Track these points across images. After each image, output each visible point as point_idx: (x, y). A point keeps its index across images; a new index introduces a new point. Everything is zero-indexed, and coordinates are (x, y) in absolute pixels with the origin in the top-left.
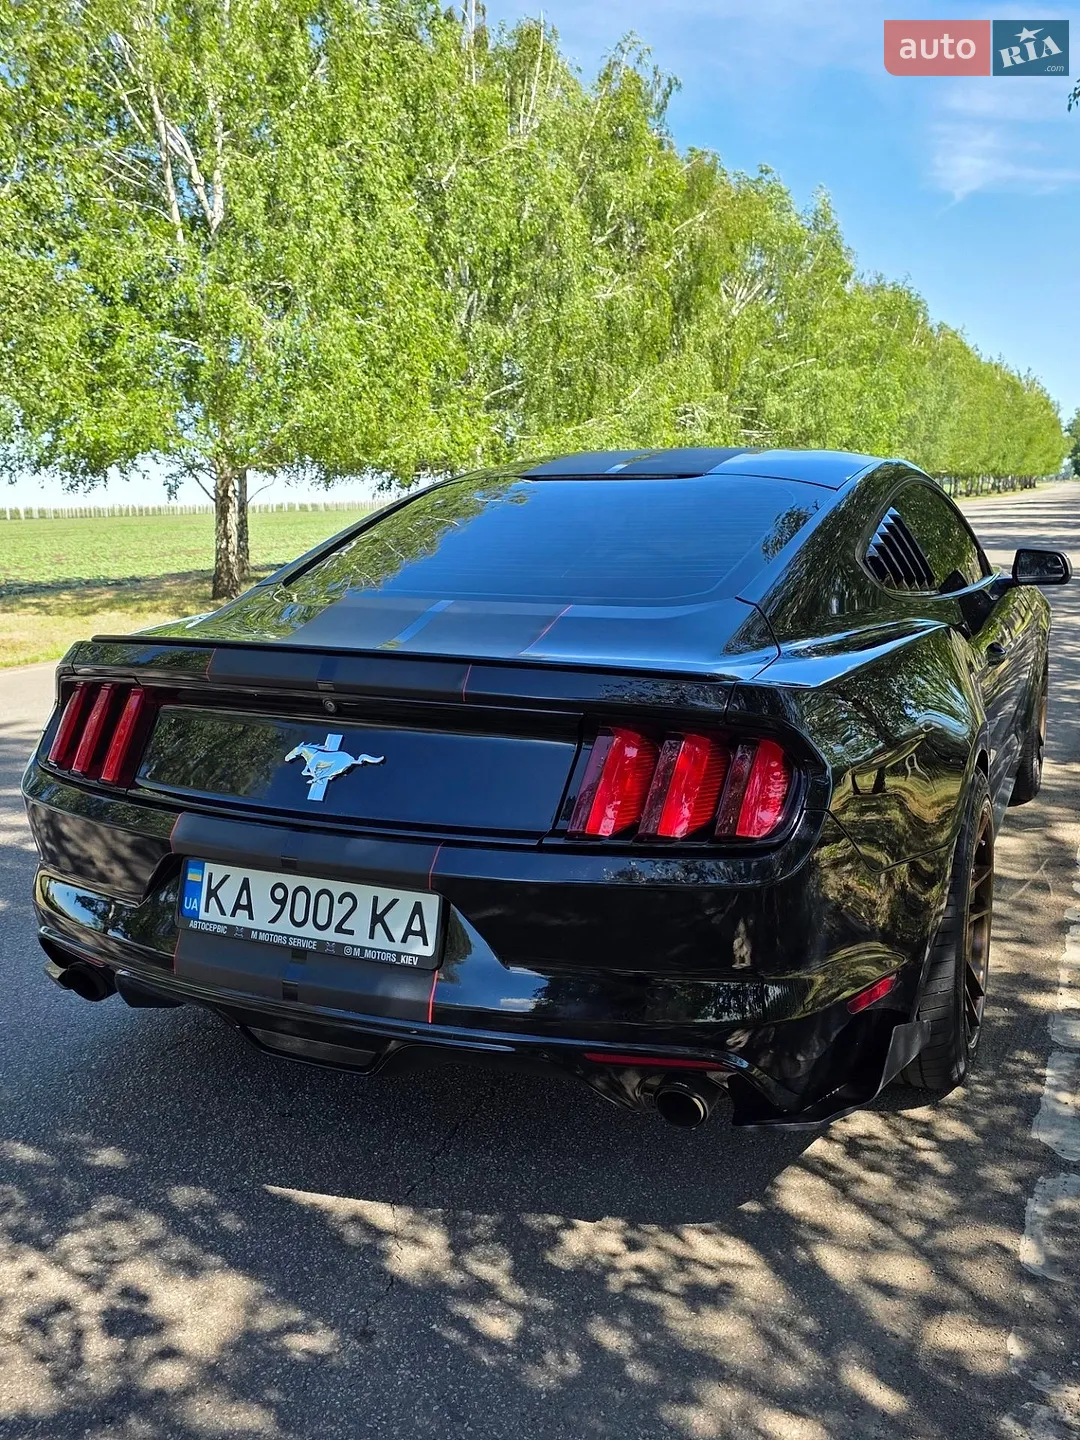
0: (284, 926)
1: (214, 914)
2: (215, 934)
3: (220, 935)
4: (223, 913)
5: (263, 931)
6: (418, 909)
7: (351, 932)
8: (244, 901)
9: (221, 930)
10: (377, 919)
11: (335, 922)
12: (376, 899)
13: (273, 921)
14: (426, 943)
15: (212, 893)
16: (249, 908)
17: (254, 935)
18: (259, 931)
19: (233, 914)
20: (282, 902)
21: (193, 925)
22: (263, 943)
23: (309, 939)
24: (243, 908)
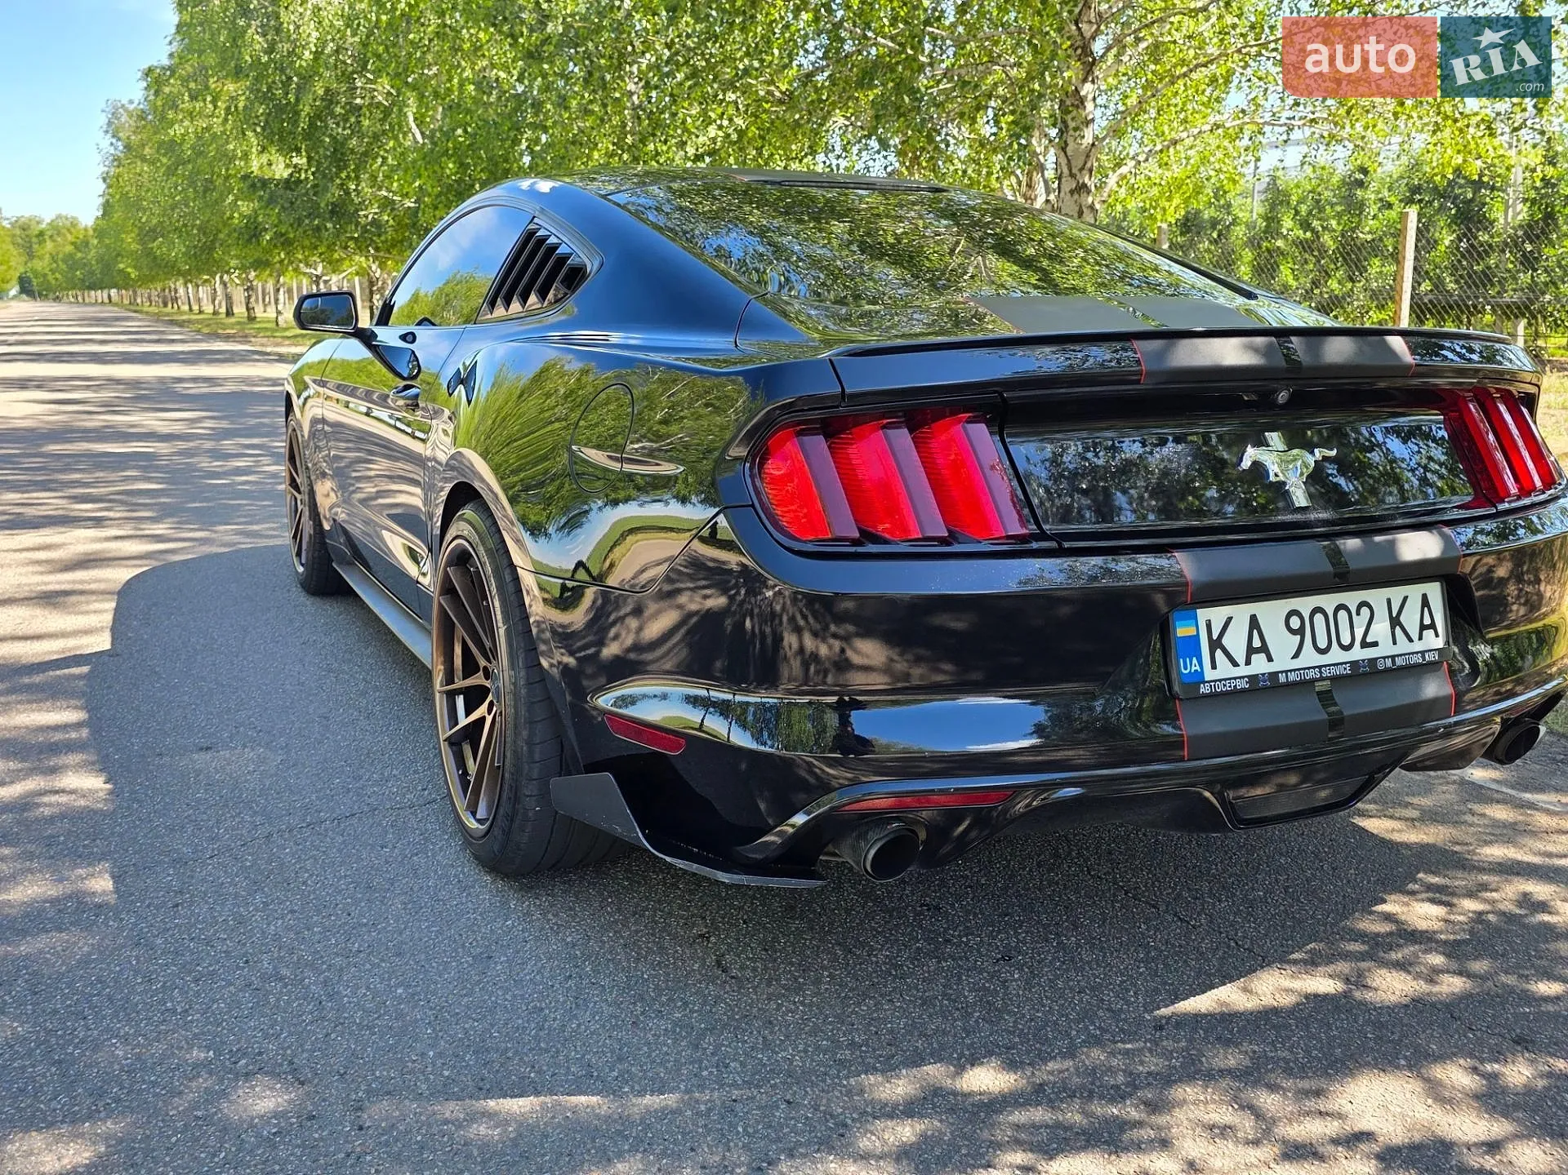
0: (1310, 657)
1: (1224, 669)
2: (1236, 692)
3: (1243, 691)
4: (1235, 664)
5: (1291, 671)
6: (1425, 602)
7: (1375, 644)
8: (1257, 643)
9: (1242, 685)
10: (1395, 622)
11: (1359, 638)
12: (1389, 602)
13: (1296, 656)
14: (1437, 635)
15: (1216, 644)
16: (1264, 649)
17: (1282, 678)
18: (1286, 672)
19: (1248, 662)
20: (1300, 632)
21: (1204, 689)
22: (1295, 684)
23: (1342, 664)
24: (1258, 651)
